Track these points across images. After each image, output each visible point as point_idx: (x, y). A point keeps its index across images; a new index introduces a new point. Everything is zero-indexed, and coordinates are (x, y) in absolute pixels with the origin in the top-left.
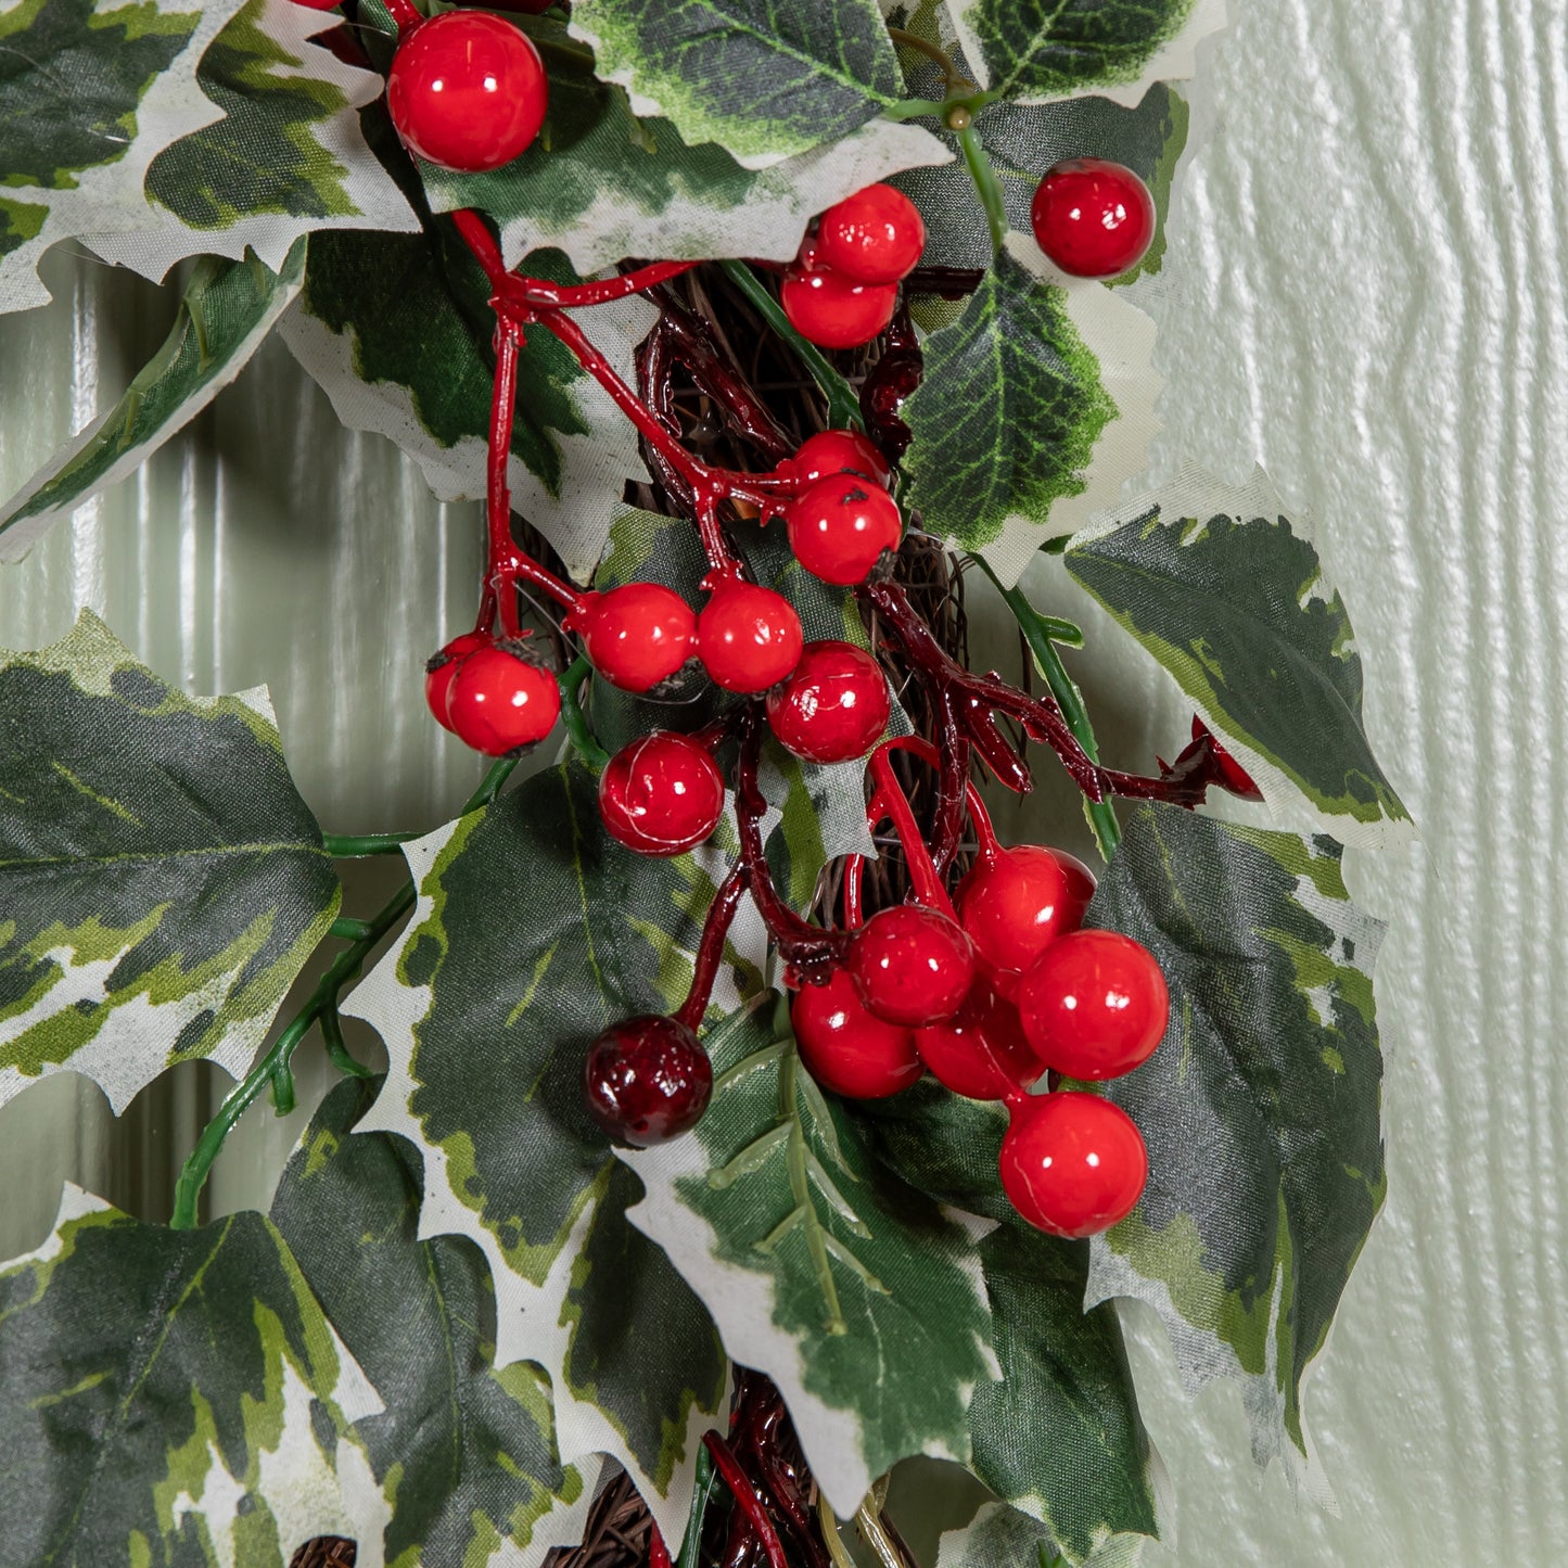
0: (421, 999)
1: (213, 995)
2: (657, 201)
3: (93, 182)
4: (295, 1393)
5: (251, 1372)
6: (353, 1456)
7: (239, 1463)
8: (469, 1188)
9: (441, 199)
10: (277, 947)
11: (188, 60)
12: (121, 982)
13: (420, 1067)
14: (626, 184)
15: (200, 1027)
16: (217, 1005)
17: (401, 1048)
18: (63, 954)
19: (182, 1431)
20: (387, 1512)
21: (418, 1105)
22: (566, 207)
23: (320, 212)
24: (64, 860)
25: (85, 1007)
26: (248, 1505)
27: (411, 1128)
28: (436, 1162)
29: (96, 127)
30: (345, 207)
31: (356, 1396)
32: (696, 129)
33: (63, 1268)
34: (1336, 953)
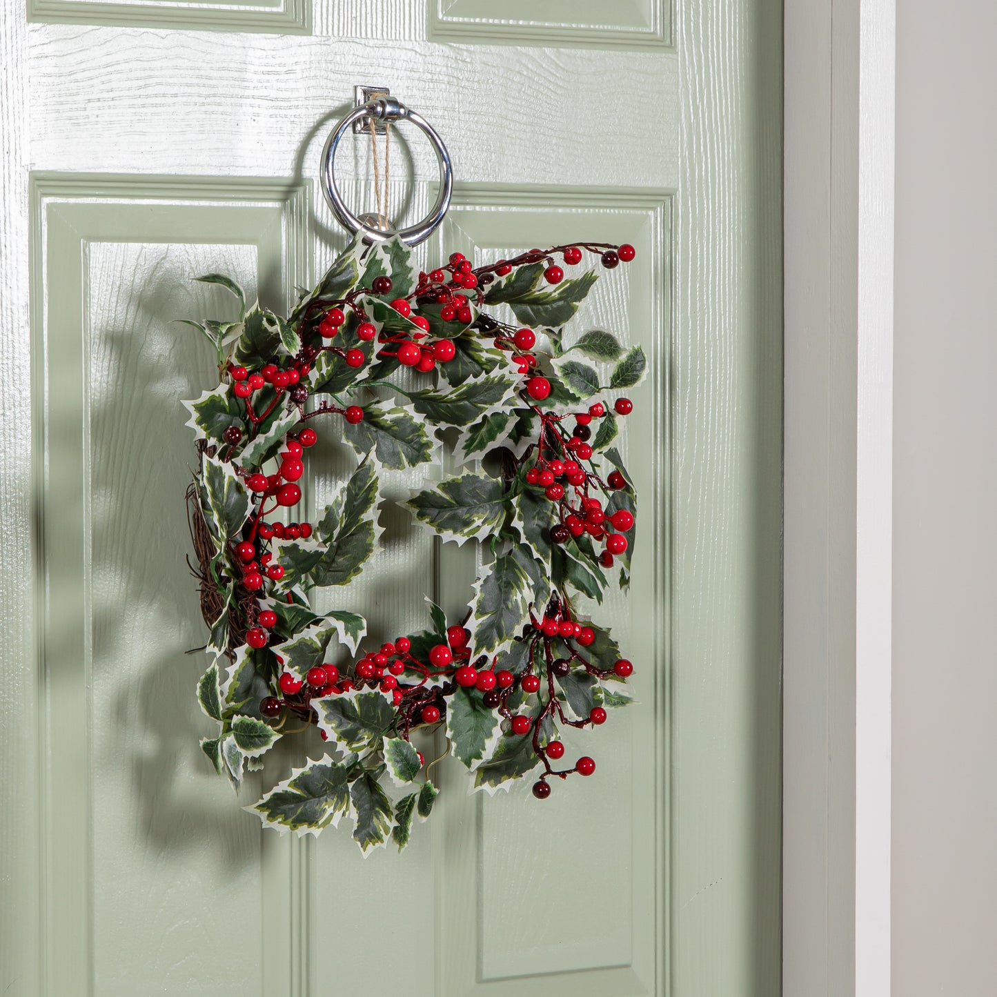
0: (522, 523)
1: (494, 524)
2: (567, 404)
8: (538, 551)
9: (531, 404)
10: (501, 516)
11: (513, 387)
12: (483, 523)
13: (525, 533)
14: (561, 402)
15: (493, 529)
16: (495, 526)
17: (522, 531)
18: (476, 519)
21: (527, 539)
22: (552, 406)
23: (513, 406)
24: (476, 504)
25: (478, 526)
26: (522, 597)
27: (527, 542)
28: (532, 547)
30: (517, 405)
32: (577, 394)
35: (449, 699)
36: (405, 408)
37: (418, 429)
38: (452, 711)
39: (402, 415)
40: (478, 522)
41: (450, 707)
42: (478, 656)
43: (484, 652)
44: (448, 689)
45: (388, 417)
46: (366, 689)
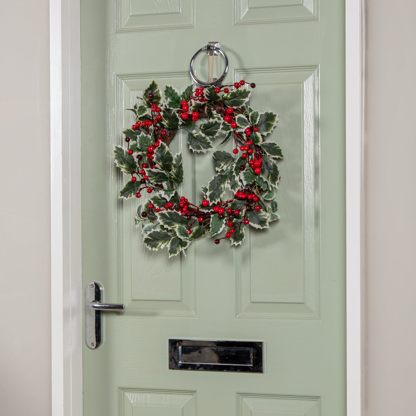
1: (228, 165)
3: (219, 129)
4: (227, 181)
5: (225, 181)
6: (229, 184)
7: (224, 184)
8: (235, 173)
11: (221, 124)
13: (235, 168)
15: (227, 167)
17: (234, 167)
18: (222, 164)
19: (222, 183)
20: (231, 187)
28: (234, 172)
29: (219, 127)
31: (229, 182)
32: (240, 126)
33: (217, 176)
34: (272, 162)
35: (212, 216)
36: (199, 132)
37: (204, 138)
38: (212, 219)
39: (199, 134)
40: (222, 165)
41: (212, 218)
42: (212, 203)
43: (213, 202)
44: (212, 213)
45: (195, 135)
46: (169, 211)
